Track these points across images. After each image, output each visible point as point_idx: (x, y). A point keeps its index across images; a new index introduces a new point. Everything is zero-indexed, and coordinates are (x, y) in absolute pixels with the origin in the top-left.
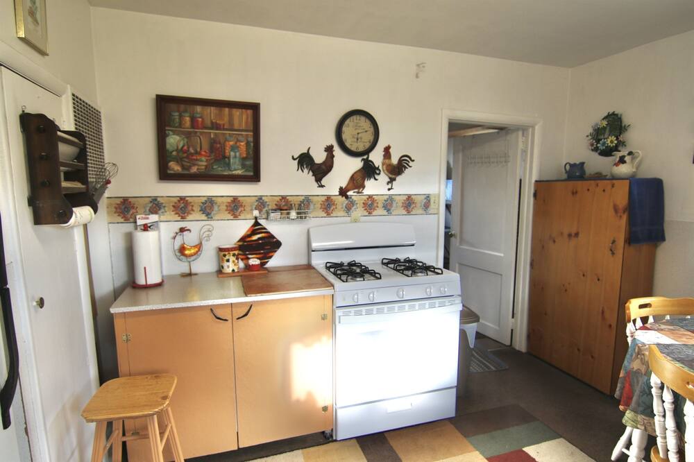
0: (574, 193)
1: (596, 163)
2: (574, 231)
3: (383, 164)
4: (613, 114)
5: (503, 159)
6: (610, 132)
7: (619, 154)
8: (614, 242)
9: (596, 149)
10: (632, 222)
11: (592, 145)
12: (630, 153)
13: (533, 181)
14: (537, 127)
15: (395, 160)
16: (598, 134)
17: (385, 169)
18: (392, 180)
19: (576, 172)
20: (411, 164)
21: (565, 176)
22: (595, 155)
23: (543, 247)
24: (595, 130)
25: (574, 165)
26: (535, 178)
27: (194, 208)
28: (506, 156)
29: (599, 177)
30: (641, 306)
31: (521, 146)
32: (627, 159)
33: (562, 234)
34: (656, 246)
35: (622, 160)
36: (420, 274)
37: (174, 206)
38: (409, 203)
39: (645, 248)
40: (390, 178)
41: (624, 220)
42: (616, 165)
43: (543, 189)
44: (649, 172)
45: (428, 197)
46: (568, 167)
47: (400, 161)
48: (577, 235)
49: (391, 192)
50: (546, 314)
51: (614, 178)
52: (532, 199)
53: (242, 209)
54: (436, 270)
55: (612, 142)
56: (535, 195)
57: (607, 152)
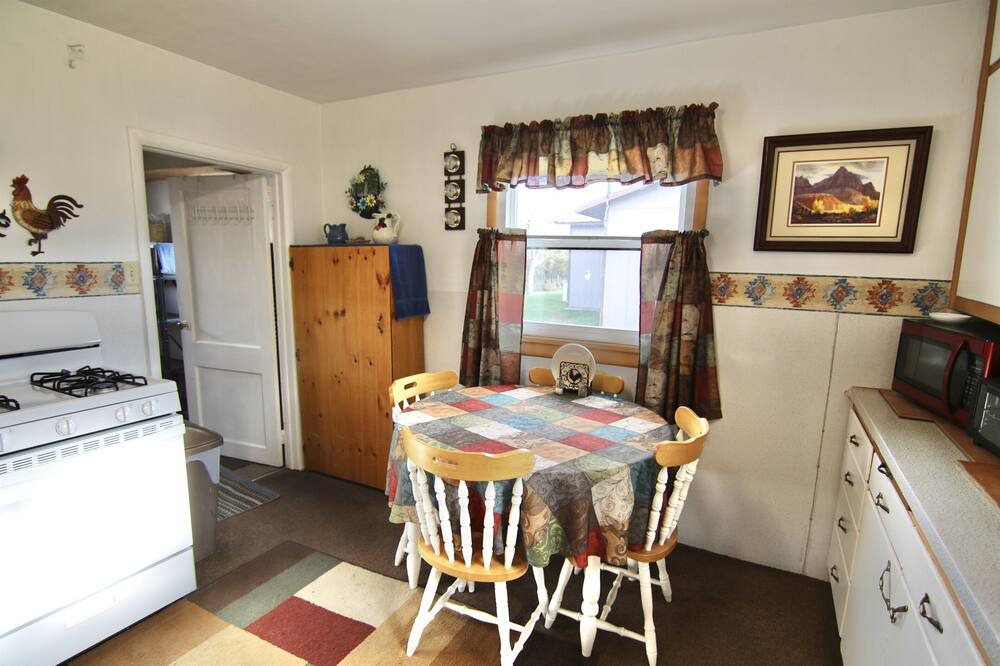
0: (336, 261)
1: (358, 226)
2: (340, 309)
3: (14, 209)
4: (370, 168)
5: (244, 215)
6: (369, 189)
7: (378, 216)
8: (381, 318)
9: (356, 209)
10: (396, 295)
11: (352, 204)
12: (389, 216)
13: (287, 247)
14: (284, 174)
15: (40, 202)
16: (356, 191)
17: (19, 217)
18: (38, 238)
19: (337, 236)
20: (76, 211)
21: (326, 241)
22: (356, 216)
23: (308, 331)
24: (353, 186)
25: (333, 228)
26: (289, 242)
28: (247, 210)
29: (361, 242)
30: (407, 387)
31: (266, 198)
32: (387, 221)
33: (327, 313)
34: (423, 320)
35: (382, 224)
36: (105, 391)
38: (81, 278)
39: (412, 322)
40: (33, 234)
41: (388, 293)
42: (377, 228)
43: (300, 256)
44: (407, 240)
45: (118, 267)
46: (328, 229)
47: (53, 204)
48: (343, 312)
49: (39, 258)
50: (321, 416)
51: (377, 244)
52: (288, 269)
54: (137, 381)
55: (371, 201)
56: (292, 265)
57: (367, 214)
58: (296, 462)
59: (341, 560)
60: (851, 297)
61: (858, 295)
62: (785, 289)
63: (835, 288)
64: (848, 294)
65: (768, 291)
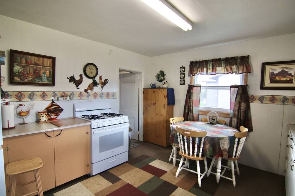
0: (154, 92)
1: (158, 84)
2: (154, 103)
3: (99, 82)
4: (162, 71)
5: (133, 82)
6: (161, 76)
7: (164, 82)
8: (164, 105)
9: (158, 80)
10: (168, 100)
11: (157, 79)
12: (166, 82)
13: (143, 89)
14: (143, 73)
15: (103, 81)
16: (158, 76)
17: (100, 83)
18: (102, 87)
19: (153, 86)
20: (108, 82)
21: (150, 87)
22: (158, 82)
23: (146, 108)
24: (157, 75)
25: (153, 84)
26: (143, 88)
27: (25, 96)
28: (134, 81)
29: (159, 88)
30: (173, 120)
31: (138, 78)
32: (166, 83)
33: (151, 104)
34: (173, 106)
35: (165, 84)
36: (116, 117)
37: (15, 95)
38: (108, 95)
39: (171, 106)
40: (102, 86)
41: (166, 99)
42: (163, 84)
43: (145, 91)
44: (171, 87)
45: (114, 93)
46: (151, 85)
47: (105, 81)
48: (155, 104)
49: (102, 91)
50: (148, 128)
51: (163, 88)
52: (142, 94)
53: (47, 97)
54: (120, 115)
55: (162, 78)
56: (143, 93)
57: (161, 81)
58: (141, 139)
59: (157, 159)
60: (287, 101)
61: (289, 100)
62: (269, 99)
63: (283, 99)
64: (286, 100)
65: (265, 99)
